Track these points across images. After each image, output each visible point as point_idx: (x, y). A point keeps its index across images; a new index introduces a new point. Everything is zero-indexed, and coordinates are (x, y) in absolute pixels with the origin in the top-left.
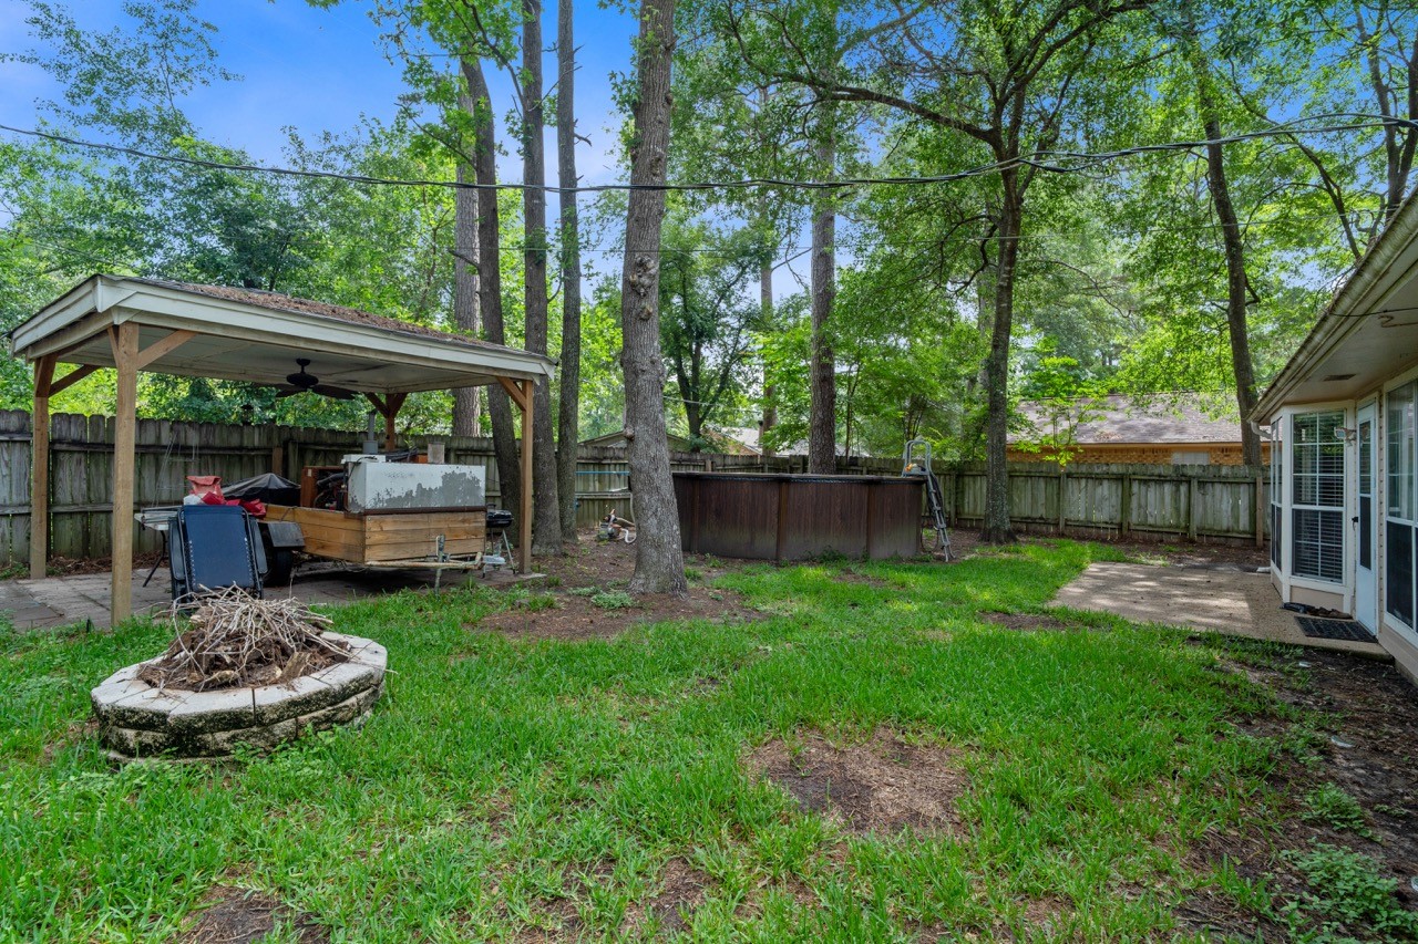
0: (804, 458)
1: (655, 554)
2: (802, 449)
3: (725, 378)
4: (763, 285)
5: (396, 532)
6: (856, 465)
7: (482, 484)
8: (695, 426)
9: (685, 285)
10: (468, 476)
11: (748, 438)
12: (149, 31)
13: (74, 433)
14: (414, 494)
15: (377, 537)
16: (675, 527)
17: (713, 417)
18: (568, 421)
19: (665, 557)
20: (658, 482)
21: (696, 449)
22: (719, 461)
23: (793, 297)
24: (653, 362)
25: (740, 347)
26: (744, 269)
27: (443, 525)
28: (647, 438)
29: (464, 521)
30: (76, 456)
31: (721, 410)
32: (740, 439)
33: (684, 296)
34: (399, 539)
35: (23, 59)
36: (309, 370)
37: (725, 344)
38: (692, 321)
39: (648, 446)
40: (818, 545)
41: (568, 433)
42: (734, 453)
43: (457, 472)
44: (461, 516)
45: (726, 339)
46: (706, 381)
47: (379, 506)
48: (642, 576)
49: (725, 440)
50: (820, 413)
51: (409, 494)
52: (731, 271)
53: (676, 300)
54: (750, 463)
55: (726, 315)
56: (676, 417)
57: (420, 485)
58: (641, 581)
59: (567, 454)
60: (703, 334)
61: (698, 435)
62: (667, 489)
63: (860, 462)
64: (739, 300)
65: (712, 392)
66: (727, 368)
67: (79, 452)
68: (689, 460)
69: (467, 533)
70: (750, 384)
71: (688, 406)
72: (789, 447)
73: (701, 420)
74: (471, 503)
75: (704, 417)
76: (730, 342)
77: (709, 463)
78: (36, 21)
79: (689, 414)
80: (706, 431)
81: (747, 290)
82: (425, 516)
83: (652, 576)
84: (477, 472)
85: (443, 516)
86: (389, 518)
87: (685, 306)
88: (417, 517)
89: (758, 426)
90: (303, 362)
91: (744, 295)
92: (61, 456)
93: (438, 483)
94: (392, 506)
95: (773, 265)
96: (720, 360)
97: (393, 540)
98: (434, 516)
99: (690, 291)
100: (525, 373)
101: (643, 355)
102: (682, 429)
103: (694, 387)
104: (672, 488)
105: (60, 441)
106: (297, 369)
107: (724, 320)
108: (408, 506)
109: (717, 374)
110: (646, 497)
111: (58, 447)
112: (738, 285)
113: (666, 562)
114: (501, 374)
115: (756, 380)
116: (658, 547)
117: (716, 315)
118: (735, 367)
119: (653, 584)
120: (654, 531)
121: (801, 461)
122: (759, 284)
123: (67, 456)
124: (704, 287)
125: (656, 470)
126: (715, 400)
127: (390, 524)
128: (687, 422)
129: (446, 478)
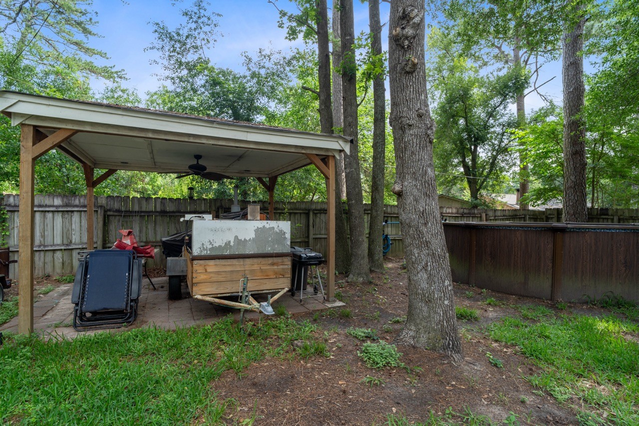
0: (559, 212)
1: (425, 309)
2: (556, 204)
3: (493, 164)
4: (518, 106)
5: (218, 273)
6: (607, 215)
7: (288, 236)
8: (474, 193)
9: (466, 113)
10: (276, 229)
11: (511, 200)
12: (191, 21)
13: (116, 206)
14: (232, 244)
15: (202, 277)
16: (447, 283)
17: (485, 188)
18: (377, 189)
19: (435, 312)
20: (427, 237)
21: (475, 206)
22: (491, 214)
23: (540, 110)
24: (420, 116)
25: (503, 144)
26: (505, 97)
27: (256, 267)
28: (415, 192)
29: (273, 264)
30: (117, 218)
31: (491, 183)
32: (504, 200)
33: (466, 118)
34: (220, 278)
35: (151, 48)
36: (201, 162)
37: (494, 144)
38: (472, 131)
39: (416, 200)
40: (600, 289)
41: (377, 197)
42: (500, 208)
43: (267, 226)
44: (270, 260)
45: (493, 141)
46: (481, 167)
47: (204, 253)
48: (413, 328)
49: (494, 201)
50: (573, 178)
51: (228, 244)
52: (496, 100)
53: (462, 122)
54: (514, 215)
55: (494, 126)
56: (462, 190)
57: (236, 237)
58: (412, 333)
59: (377, 211)
60: (479, 139)
61: (477, 198)
62: (438, 242)
63: (610, 212)
64: (502, 115)
65: (485, 173)
66: (494, 158)
67: (119, 216)
68: (469, 213)
69: (276, 273)
70: (511, 167)
71: (469, 182)
72: (543, 204)
73: (478, 190)
74: (278, 249)
75: (480, 188)
76: (496, 142)
77: (484, 215)
78: (156, 31)
79: (470, 186)
80: (482, 196)
81: (508, 109)
82: (241, 260)
83: (422, 331)
84: (284, 226)
85: (255, 260)
86: (212, 262)
87: (466, 124)
88: (235, 262)
89: (516, 193)
90: (198, 157)
91: (506, 112)
92: (111, 218)
93: (251, 235)
94: (214, 253)
95: (526, 91)
96: (489, 154)
97: (214, 279)
98: (248, 261)
99: (469, 115)
100: (327, 150)
101: (410, 109)
102: (467, 195)
103: (473, 170)
104: (444, 242)
105: (110, 210)
106: (194, 162)
107: (492, 130)
108: (228, 253)
109: (487, 163)
110: (416, 251)
111: (109, 213)
112: (502, 107)
113: (437, 318)
114: (308, 152)
115: (514, 164)
116: (429, 301)
117: (486, 127)
118: (499, 157)
119: (423, 339)
120: (424, 285)
121: (555, 213)
122: (515, 105)
123: (114, 217)
124: (479, 112)
125: (426, 224)
126: (487, 177)
127: (212, 266)
128: (469, 192)
129: (257, 231)
